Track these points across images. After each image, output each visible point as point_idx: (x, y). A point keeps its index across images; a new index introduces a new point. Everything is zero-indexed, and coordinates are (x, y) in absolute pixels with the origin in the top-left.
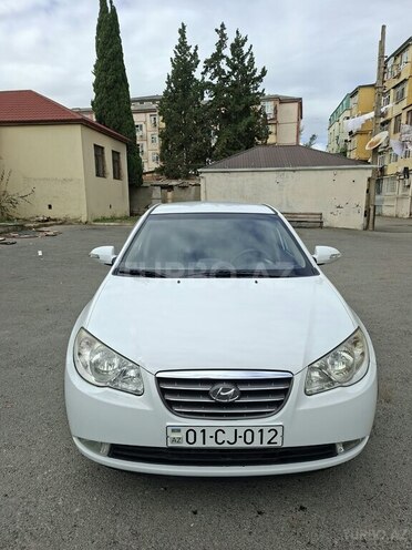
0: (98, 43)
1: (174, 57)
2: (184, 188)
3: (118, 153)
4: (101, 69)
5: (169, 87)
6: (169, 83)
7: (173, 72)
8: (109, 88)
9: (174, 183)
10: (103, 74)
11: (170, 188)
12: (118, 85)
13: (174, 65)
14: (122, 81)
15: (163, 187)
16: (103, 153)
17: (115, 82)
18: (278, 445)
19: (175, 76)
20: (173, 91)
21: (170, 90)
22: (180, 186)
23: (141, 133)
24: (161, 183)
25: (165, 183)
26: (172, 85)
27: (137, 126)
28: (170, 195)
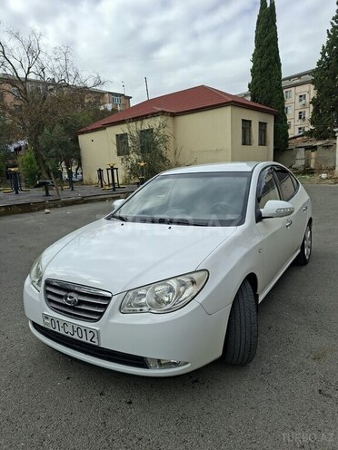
0: (257, 35)
1: (330, 27)
2: (328, 147)
3: (265, 124)
4: (257, 57)
5: (323, 56)
6: (323, 54)
7: (328, 42)
8: (262, 71)
9: (319, 143)
10: (259, 60)
11: (314, 148)
12: (271, 66)
13: (329, 36)
14: (276, 62)
15: (307, 148)
16: (250, 126)
17: (269, 64)
18: (96, 344)
19: (330, 45)
20: (327, 59)
21: (324, 60)
22: (323, 146)
23: (303, 102)
24: (306, 144)
25: (310, 144)
26: (327, 55)
27: (301, 96)
28: (313, 154)
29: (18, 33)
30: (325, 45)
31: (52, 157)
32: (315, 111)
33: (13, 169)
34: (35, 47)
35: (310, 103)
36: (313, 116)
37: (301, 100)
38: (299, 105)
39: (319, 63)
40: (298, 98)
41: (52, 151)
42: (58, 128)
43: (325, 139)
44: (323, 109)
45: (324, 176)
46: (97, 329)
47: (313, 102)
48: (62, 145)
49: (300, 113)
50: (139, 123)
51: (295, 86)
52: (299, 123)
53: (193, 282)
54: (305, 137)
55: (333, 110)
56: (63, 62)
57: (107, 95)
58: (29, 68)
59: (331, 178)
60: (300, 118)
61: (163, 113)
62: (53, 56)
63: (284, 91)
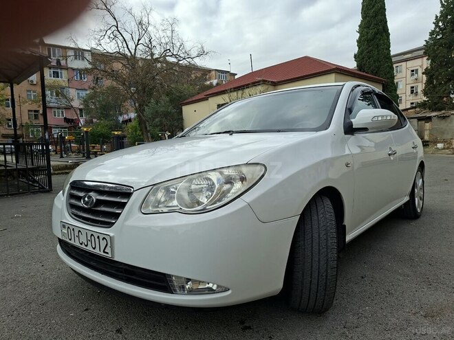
0: (363, 6)
2: (444, 117)
4: (364, 28)
6: (436, 24)
7: (441, 12)
8: (369, 41)
9: (433, 114)
10: (366, 30)
11: (429, 119)
12: (378, 36)
13: (443, 6)
14: (384, 32)
15: (420, 119)
17: (376, 34)
18: (110, 255)
19: (444, 15)
20: (440, 29)
21: (437, 30)
22: (438, 117)
23: (416, 76)
24: (419, 115)
25: (423, 115)
26: (440, 24)
27: (413, 71)
28: (428, 125)
29: (131, 9)
30: (439, 15)
31: (157, 126)
32: (429, 82)
33: (116, 133)
34: (145, 20)
35: (423, 73)
36: (426, 87)
37: (412, 75)
38: (410, 79)
39: (432, 33)
40: (409, 73)
41: (157, 120)
42: (165, 98)
43: (440, 110)
44: (437, 79)
45: (440, 146)
46: (111, 234)
47: (426, 72)
48: (166, 115)
49: (412, 87)
50: (240, 92)
51: (406, 60)
52: (411, 98)
53: (243, 179)
54: (418, 109)
55: (450, 80)
56: (169, 33)
57: (214, 72)
58: (139, 40)
59: (448, 148)
60: (412, 92)
61: (264, 82)
62: (161, 28)
63: (394, 66)
